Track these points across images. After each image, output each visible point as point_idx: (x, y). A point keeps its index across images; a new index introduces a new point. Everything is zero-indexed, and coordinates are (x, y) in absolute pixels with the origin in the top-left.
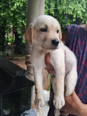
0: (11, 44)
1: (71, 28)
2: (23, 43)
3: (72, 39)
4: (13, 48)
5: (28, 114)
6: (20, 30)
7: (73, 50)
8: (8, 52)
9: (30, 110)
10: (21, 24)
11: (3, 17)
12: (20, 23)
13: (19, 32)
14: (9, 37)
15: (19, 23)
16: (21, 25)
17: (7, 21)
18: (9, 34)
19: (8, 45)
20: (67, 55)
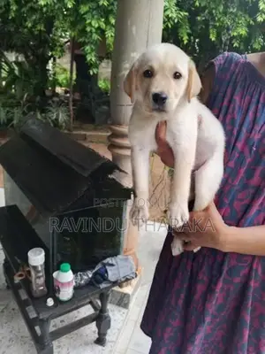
0: (66, 92)
1: (222, 62)
2: (100, 88)
3: (223, 90)
4: (71, 104)
5: (112, 265)
6: (92, 50)
7: (221, 116)
8: (58, 115)
9: (119, 256)
10: (96, 33)
11: (45, 9)
12: (94, 30)
13: (91, 58)
14: (57, 70)
15: (91, 31)
16: (95, 37)
17: (57, 23)
18: (58, 61)
19: (57, 95)
20: (203, 125)
